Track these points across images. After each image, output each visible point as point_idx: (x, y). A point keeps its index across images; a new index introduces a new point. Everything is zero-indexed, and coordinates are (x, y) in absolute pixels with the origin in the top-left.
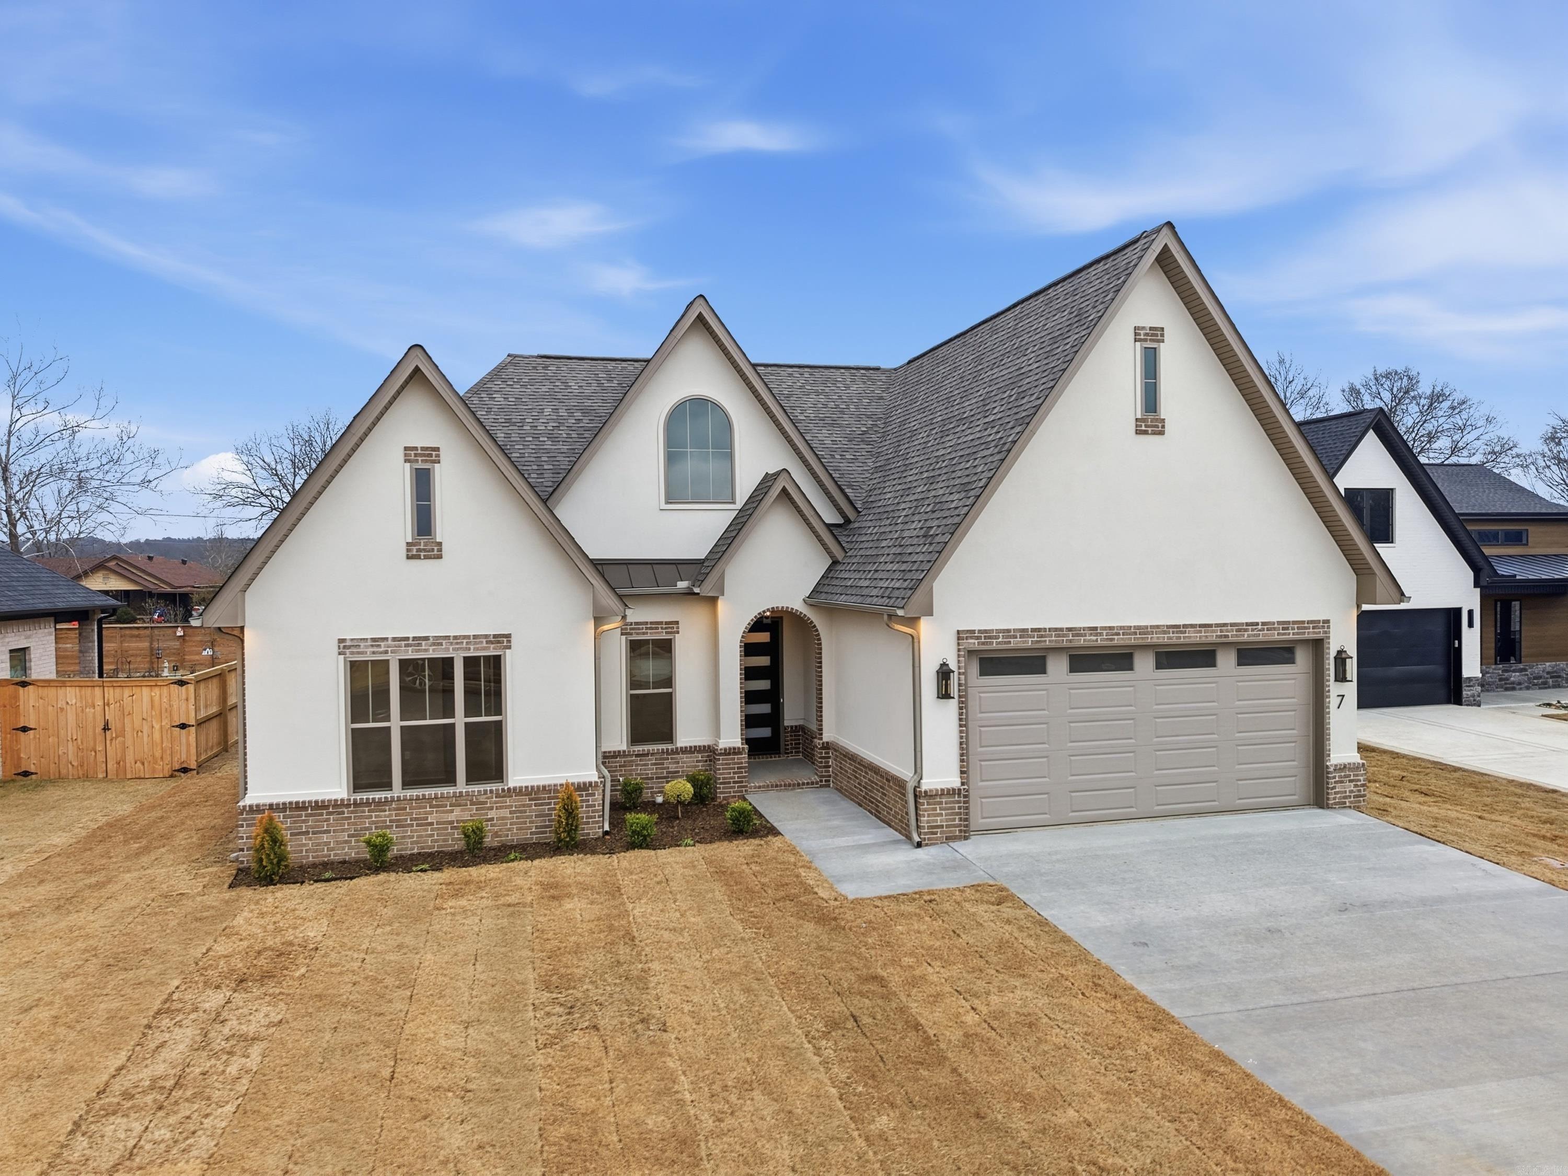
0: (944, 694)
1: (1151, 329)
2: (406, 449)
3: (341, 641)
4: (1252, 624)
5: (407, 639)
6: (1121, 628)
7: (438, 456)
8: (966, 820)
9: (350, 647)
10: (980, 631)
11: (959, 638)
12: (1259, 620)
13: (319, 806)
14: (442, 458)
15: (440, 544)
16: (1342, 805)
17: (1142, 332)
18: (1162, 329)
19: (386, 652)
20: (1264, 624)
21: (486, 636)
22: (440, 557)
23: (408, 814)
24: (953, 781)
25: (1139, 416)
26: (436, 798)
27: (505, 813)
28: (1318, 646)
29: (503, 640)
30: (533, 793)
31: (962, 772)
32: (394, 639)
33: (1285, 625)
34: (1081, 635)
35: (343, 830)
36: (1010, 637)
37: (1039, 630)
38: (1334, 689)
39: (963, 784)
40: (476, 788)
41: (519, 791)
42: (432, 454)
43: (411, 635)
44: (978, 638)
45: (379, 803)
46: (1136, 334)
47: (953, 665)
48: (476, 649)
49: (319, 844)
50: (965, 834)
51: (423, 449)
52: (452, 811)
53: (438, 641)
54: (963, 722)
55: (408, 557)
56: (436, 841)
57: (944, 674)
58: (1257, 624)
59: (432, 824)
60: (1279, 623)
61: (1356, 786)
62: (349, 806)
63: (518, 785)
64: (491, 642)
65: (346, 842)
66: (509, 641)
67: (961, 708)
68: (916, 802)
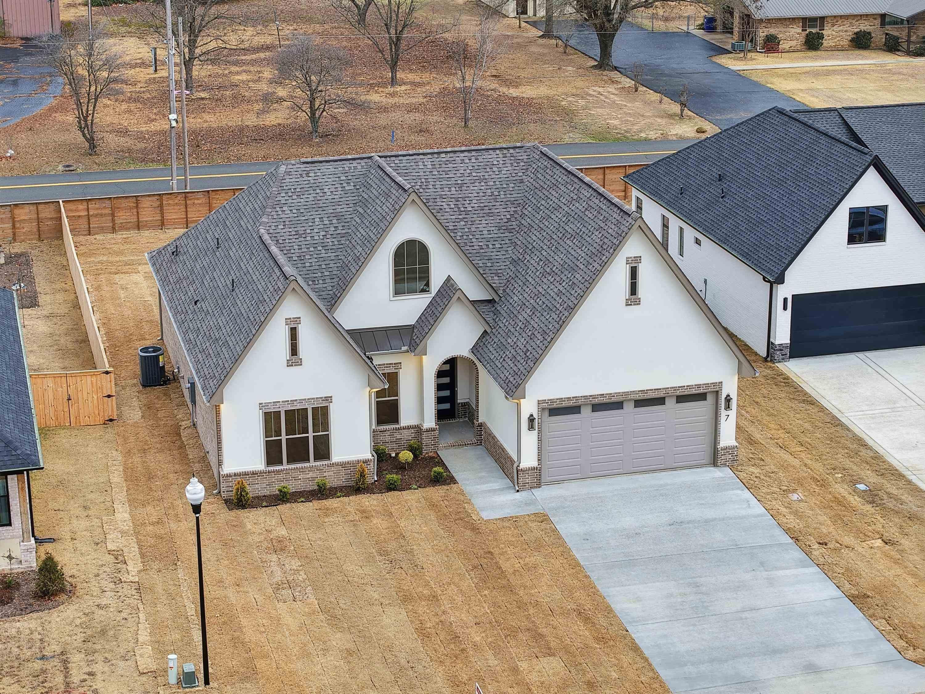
0: (531, 427)
1: (634, 257)
2: (286, 319)
3: (260, 404)
4: (681, 387)
5: (288, 401)
6: (616, 393)
7: (300, 321)
8: (539, 480)
9: (264, 406)
10: (548, 400)
11: (538, 404)
12: (686, 385)
13: (254, 473)
14: (301, 322)
15: (301, 359)
16: (725, 465)
17: (630, 260)
18: (640, 257)
19: (279, 407)
20: (687, 386)
21: (321, 398)
22: (301, 365)
23: (290, 475)
24: (534, 463)
25: (627, 298)
26: (302, 468)
27: (330, 473)
28: (717, 393)
29: (328, 399)
30: (343, 465)
31: (539, 460)
32: (283, 402)
33: (699, 386)
34: (596, 398)
35: (264, 483)
36: (563, 401)
37: (576, 397)
38: (723, 413)
39: (539, 465)
40: (318, 463)
41: (337, 464)
42: (297, 320)
43: (290, 400)
44: (547, 403)
45: (278, 472)
46: (627, 261)
47: (535, 416)
48: (317, 404)
49: (254, 489)
50: (539, 486)
51: (293, 318)
52: (309, 474)
53: (301, 401)
54: (540, 440)
55: (288, 366)
56: (302, 486)
57: (531, 420)
58: (684, 386)
59: (300, 479)
60: (696, 385)
61: (732, 456)
62: (266, 473)
63: (336, 461)
64: (324, 400)
65: (265, 488)
66: (331, 399)
67: (539, 433)
68: (517, 473)
